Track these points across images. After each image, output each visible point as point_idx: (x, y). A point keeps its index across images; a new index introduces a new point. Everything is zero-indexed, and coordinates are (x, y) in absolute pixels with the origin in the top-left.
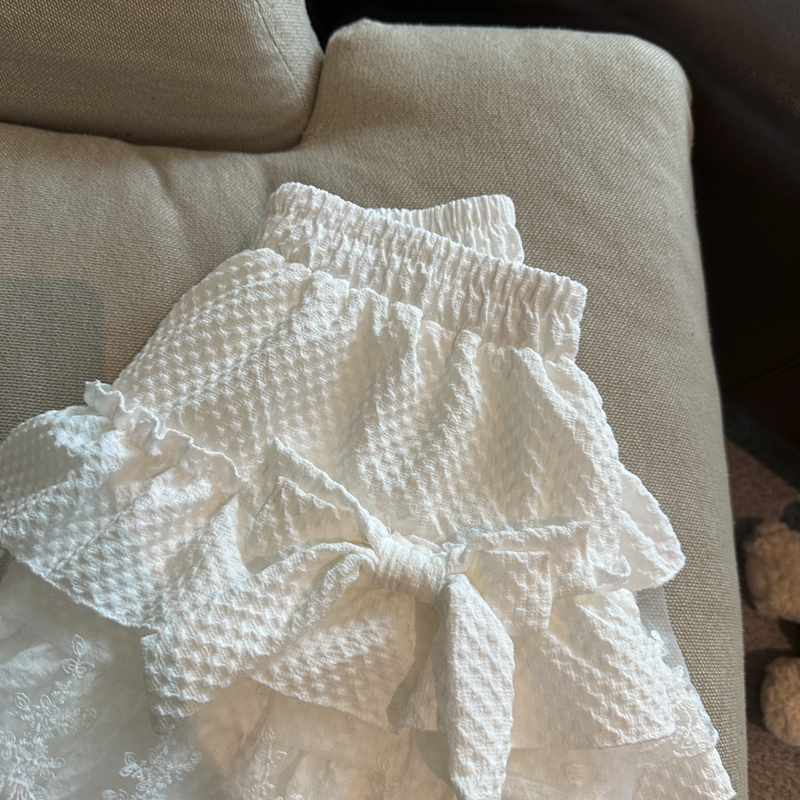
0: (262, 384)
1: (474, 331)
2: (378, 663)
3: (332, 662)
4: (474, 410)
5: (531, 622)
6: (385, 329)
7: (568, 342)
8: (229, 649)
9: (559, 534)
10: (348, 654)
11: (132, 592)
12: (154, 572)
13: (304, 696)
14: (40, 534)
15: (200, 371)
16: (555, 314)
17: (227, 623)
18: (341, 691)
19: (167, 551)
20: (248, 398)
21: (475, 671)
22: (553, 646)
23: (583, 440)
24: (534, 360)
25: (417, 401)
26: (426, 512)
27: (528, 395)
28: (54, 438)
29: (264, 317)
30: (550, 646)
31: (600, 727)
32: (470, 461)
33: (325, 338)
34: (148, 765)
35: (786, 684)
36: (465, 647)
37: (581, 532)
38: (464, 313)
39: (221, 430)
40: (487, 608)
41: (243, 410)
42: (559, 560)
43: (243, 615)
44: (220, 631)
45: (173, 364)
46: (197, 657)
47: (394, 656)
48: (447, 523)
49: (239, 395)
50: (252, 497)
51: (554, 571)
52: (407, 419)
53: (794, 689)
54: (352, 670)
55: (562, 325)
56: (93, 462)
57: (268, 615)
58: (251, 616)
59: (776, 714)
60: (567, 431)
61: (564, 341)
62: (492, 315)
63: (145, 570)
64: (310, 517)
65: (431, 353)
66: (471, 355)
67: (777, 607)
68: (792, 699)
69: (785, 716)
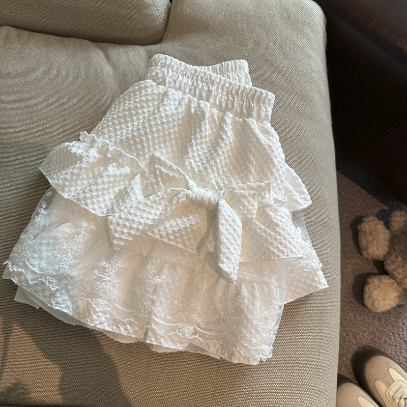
4: (230, 142)
11: (102, 205)
12: (110, 199)
14: (67, 183)
15: (125, 127)
17: (138, 213)
21: (227, 230)
24: (253, 123)
26: (211, 180)
28: (71, 150)
29: (148, 106)
32: (228, 162)
34: (110, 263)
35: (373, 284)
36: (224, 222)
37: (268, 185)
40: (232, 211)
44: (136, 215)
45: (114, 124)
46: (128, 224)
50: (146, 173)
53: (376, 287)
57: (152, 211)
59: (369, 298)
63: (107, 198)
64: (168, 179)
66: (229, 121)
67: (371, 253)
68: (376, 291)
69: (372, 298)
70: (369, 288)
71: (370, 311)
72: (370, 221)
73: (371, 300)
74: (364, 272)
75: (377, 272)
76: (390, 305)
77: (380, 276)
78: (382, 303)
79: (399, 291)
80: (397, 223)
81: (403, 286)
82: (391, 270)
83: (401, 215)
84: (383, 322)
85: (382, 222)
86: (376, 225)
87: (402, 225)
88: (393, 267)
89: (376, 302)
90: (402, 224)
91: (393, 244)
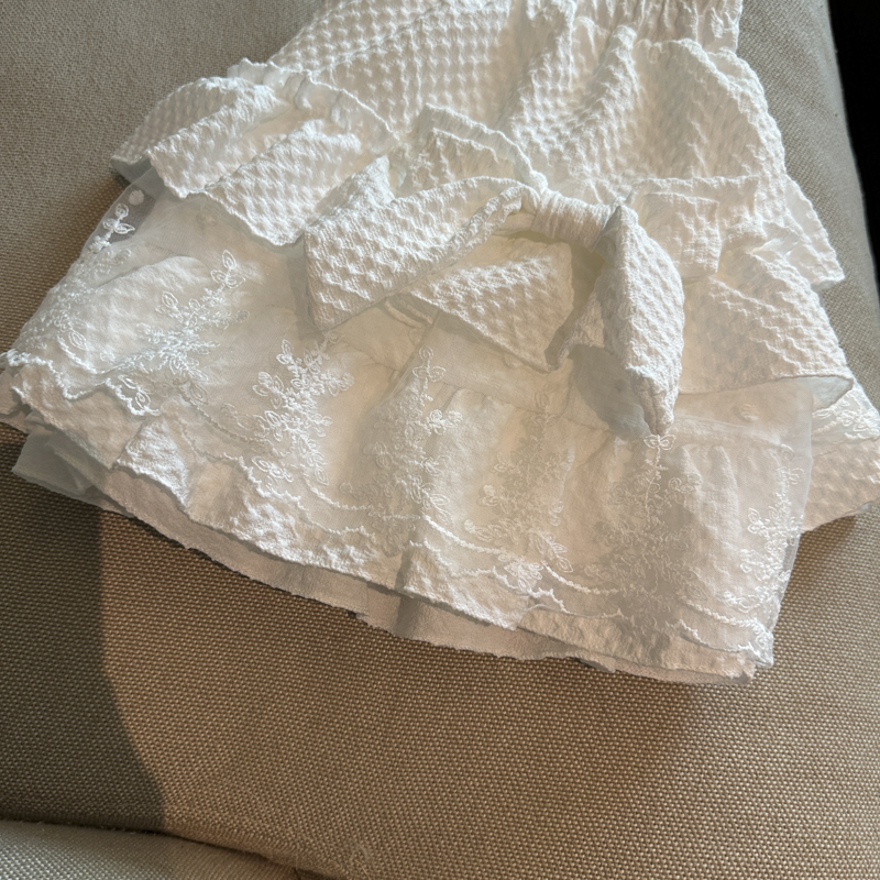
0: (415, 47)
1: (630, 26)
2: (539, 299)
3: (493, 286)
5: (700, 261)
6: (540, 14)
7: (728, 36)
8: (392, 251)
9: (728, 183)
10: (510, 282)
13: (464, 316)
16: (713, 9)
18: (500, 323)
19: (316, 196)
20: (401, 59)
22: (722, 290)
23: (748, 111)
25: (570, 88)
27: (690, 72)
30: (718, 290)
31: (776, 358)
33: (480, 13)
38: (619, 11)
39: (373, 87)
41: (396, 69)
42: (727, 214)
43: (404, 225)
45: (321, 39)
47: (554, 295)
48: (606, 192)
49: (392, 55)
50: (404, 152)
51: (722, 224)
52: (560, 102)
54: (512, 300)
55: (721, 22)
56: (247, 97)
58: (412, 229)
60: (732, 102)
61: (724, 35)
62: (648, 12)
65: (584, 46)
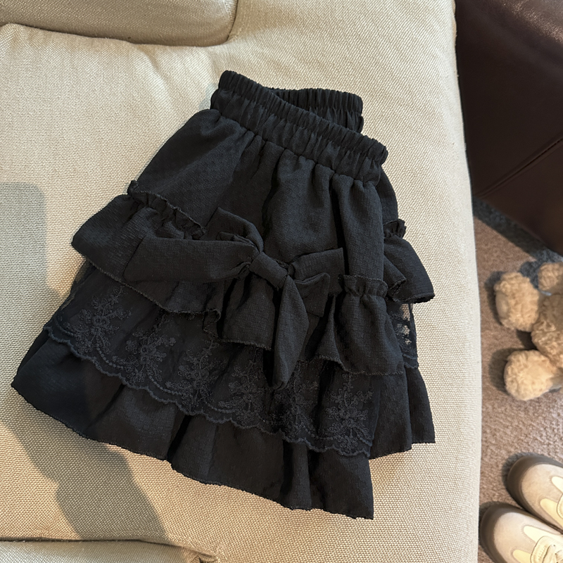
59: (512, 382)
67: (514, 321)
68: (522, 372)
69: (517, 382)
70: (512, 369)
71: (514, 400)
72: (512, 279)
73: (515, 384)
74: (505, 347)
75: (521, 347)
76: (541, 390)
77: (526, 352)
78: (530, 387)
79: (552, 372)
80: (548, 280)
81: (558, 364)
82: (541, 344)
83: (553, 270)
84: (531, 414)
85: (528, 280)
86: (520, 284)
87: (555, 283)
88: (543, 339)
89: (523, 387)
90: (556, 281)
91: (544, 308)
